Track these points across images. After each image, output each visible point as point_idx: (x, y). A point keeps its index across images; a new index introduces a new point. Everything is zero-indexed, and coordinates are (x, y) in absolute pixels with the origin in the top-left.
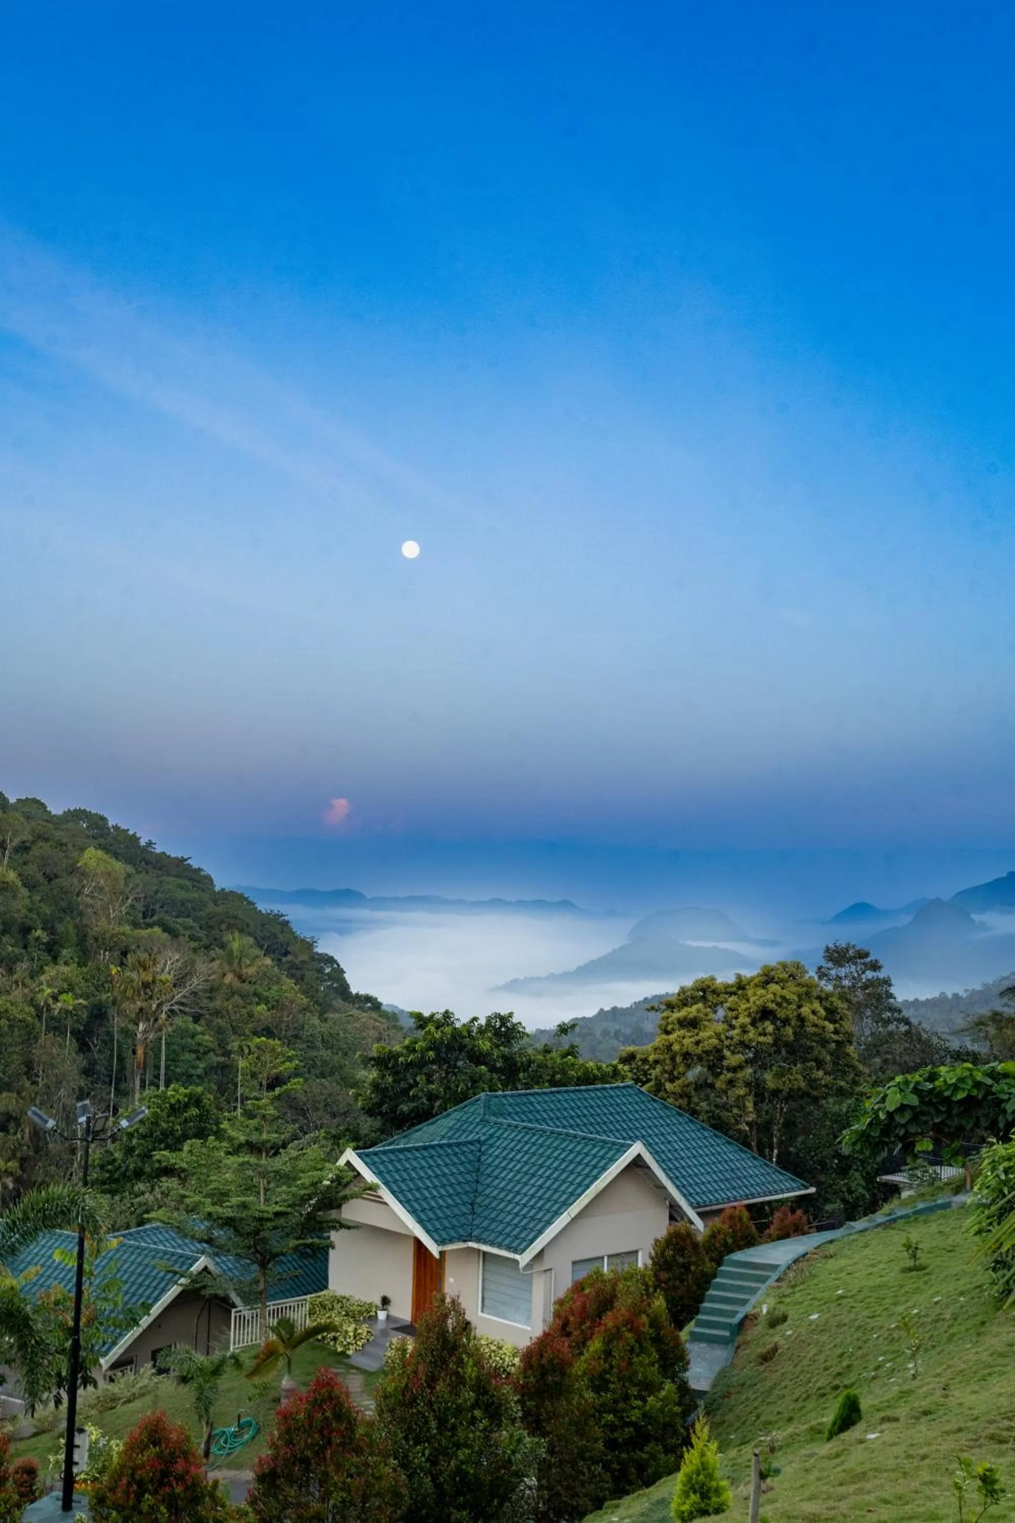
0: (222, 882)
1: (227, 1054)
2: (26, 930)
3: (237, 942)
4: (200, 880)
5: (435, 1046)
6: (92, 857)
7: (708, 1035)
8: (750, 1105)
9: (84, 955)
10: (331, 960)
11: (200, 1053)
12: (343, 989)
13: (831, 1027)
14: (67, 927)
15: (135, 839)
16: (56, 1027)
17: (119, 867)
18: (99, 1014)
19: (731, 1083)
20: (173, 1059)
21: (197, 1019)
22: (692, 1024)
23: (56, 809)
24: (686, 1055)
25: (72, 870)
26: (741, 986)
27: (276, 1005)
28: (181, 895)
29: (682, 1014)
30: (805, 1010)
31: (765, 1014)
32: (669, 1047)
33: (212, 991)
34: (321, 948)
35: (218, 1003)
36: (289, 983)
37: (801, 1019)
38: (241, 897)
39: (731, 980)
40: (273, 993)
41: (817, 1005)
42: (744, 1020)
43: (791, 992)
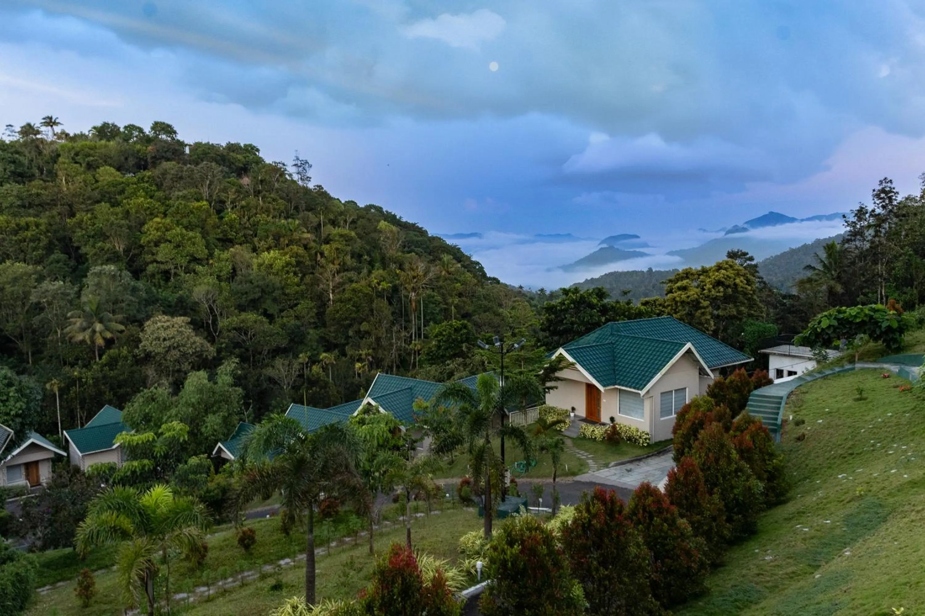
0: (431, 233)
1: (447, 304)
2: (360, 256)
3: (446, 258)
4: (422, 232)
5: (573, 302)
6: (383, 224)
7: (693, 292)
8: (712, 323)
9: (384, 266)
10: (478, 263)
11: (437, 303)
12: (484, 274)
13: (749, 288)
14: (376, 255)
15: (394, 216)
16: (380, 295)
17: (394, 228)
18: (395, 289)
19: (703, 314)
20: (426, 306)
21: (433, 289)
22: (684, 288)
23: (361, 205)
24: (683, 302)
25: (376, 230)
26: (704, 271)
27: (464, 283)
28: (416, 238)
29: (679, 284)
30: (738, 281)
31: (719, 283)
32: (674, 299)
33: (438, 278)
34: (474, 259)
35: (441, 283)
36: (468, 274)
37: (735, 285)
38: (440, 239)
39: (699, 268)
40: (462, 278)
41: (742, 278)
42: (709, 286)
43: (731, 273)
